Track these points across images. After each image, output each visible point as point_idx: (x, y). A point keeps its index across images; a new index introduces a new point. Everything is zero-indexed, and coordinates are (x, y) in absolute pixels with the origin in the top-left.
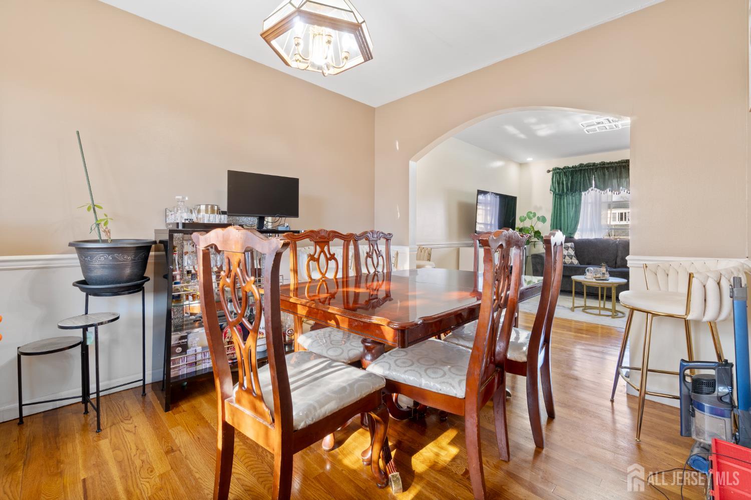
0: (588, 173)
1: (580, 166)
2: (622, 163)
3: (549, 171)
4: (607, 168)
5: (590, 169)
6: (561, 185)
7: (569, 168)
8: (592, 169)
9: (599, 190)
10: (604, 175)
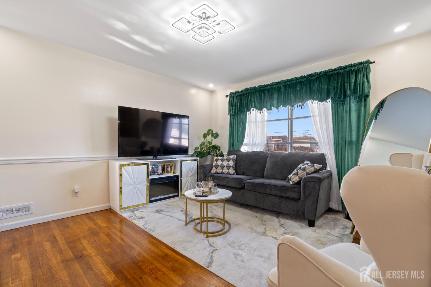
0: (250, 96)
1: (246, 91)
2: (273, 85)
3: (227, 96)
4: (263, 90)
5: (252, 92)
6: (234, 107)
7: (239, 92)
8: (253, 92)
9: (257, 110)
10: (261, 96)
